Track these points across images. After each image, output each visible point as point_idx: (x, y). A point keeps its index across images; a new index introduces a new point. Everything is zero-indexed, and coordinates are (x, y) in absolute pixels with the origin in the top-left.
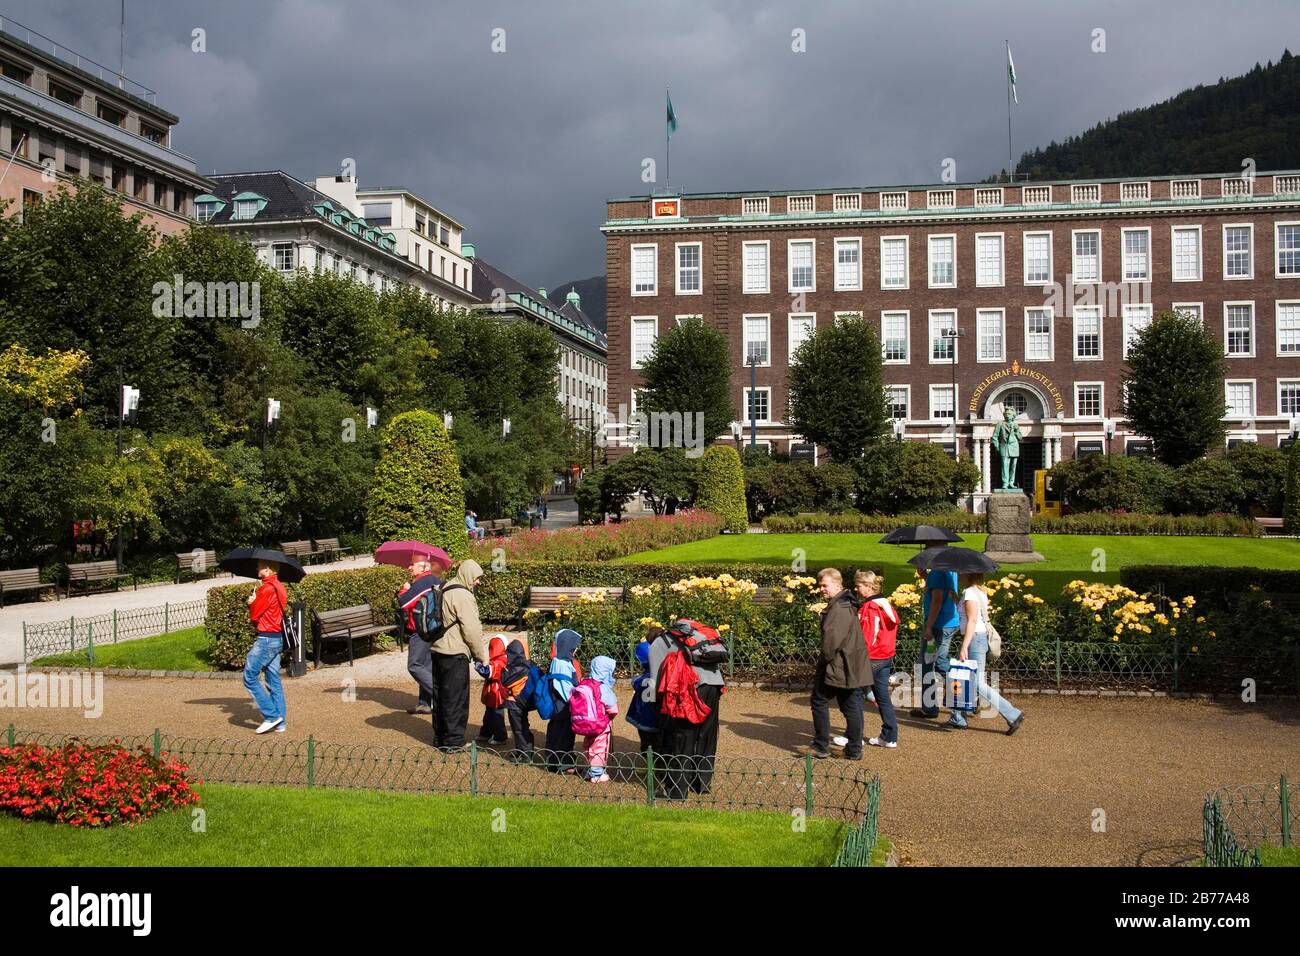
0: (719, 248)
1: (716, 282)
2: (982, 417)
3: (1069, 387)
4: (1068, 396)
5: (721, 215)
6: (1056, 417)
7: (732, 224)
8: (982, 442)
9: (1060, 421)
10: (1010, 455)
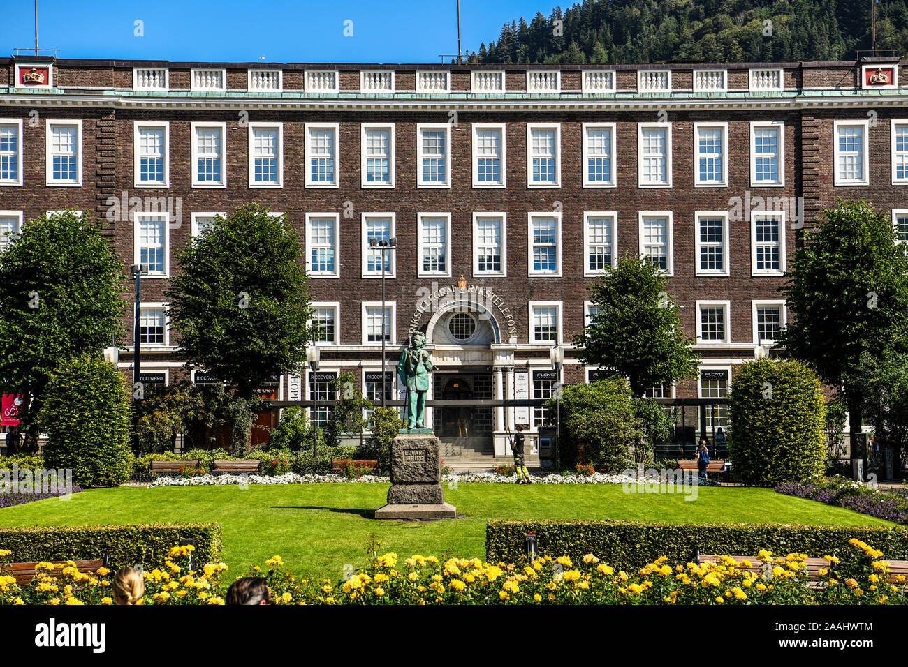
0: (103, 129)
1: (99, 171)
3: (523, 307)
4: (522, 318)
5: (107, 88)
6: (508, 342)
7: (121, 100)
9: (513, 346)
10: (418, 389)
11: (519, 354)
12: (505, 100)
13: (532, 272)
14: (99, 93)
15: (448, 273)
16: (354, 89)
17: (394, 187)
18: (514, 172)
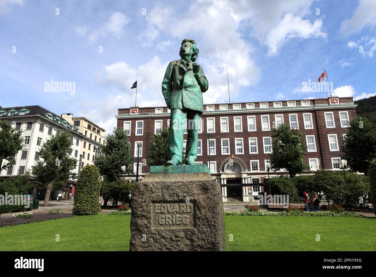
0: (148, 122)
1: (147, 132)
2: (224, 171)
3: (248, 162)
4: (249, 165)
5: (149, 113)
6: (245, 171)
7: (152, 115)
8: (224, 179)
9: (247, 172)
10: (186, 106)
11: (248, 174)
12: (241, 110)
13: (250, 153)
14: (147, 114)
15: (229, 154)
17: (215, 133)
18: (244, 128)
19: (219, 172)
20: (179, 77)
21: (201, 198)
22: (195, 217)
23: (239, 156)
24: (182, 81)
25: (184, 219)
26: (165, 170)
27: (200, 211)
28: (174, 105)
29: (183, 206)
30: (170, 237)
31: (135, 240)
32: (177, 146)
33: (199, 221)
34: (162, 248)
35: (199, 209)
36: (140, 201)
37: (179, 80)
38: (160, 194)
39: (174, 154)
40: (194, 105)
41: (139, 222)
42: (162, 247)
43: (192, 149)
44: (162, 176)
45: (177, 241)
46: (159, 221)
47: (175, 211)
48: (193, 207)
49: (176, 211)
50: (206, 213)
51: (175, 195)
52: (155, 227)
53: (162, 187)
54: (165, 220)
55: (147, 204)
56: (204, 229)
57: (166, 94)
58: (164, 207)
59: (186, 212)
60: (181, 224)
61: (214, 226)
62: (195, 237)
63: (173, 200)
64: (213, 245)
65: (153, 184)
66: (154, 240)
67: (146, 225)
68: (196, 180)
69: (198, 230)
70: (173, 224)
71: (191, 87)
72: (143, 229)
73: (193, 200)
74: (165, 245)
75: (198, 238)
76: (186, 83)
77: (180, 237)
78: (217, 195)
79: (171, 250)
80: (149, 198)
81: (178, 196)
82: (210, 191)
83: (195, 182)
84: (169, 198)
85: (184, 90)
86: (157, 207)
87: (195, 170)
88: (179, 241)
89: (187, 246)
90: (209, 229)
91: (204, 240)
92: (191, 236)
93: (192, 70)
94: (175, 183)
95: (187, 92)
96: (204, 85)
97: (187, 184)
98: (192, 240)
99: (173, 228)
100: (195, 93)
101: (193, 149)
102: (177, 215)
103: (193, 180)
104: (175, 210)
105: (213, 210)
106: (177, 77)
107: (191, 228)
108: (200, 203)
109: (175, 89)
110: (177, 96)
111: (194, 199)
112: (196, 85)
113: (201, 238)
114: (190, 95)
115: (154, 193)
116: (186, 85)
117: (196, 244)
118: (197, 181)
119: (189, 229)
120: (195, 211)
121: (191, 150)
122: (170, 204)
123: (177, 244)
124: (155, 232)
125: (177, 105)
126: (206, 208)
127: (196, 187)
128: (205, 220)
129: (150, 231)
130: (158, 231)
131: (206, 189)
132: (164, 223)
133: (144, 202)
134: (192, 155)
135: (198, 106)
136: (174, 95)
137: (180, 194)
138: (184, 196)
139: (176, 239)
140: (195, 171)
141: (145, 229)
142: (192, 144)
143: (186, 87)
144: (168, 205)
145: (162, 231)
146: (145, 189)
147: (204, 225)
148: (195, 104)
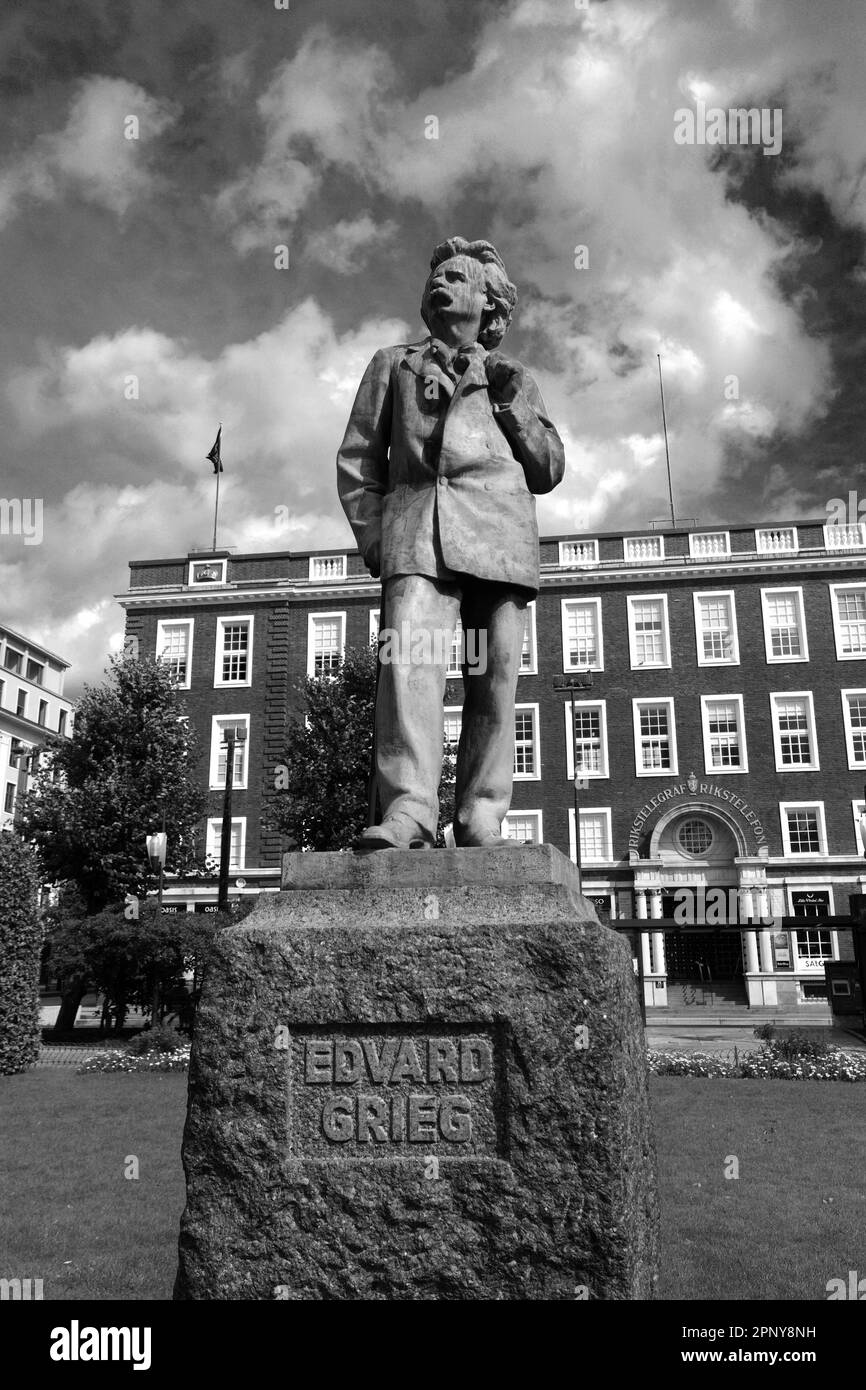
0: (276, 623)
1: (270, 669)
2: (648, 856)
3: (772, 811)
4: (772, 824)
5: (281, 580)
6: (756, 855)
7: (295, 591)
8: (649, 893)
9: (764, 861)
10: (454, 562)
11: (772, 870)
12: (731, 562)
13: (781, 766)
14: (272, 585)
15: (674, 770)
16: (552, 562)
17: (602, 670)
18: (748, 645)
19: (627, 858)
20: (419, 424)
21: (529, 1009)
22: (503, 1105)
23: (724, 780)
24: (434, 444)
25: (448, 1115)
26: (355, 870)
27: (526, 1073)
28: (395, 558)
29: (442, 1052)
30: (378, 1208)
31: (205, 1219)
32: (411, 754)
33: (525, 1124)
34: (338, 1261)
35: (522, 1065)
36: (230, 1026)
37: (420, 438)
38: (331, 988)
39: (400, 792)
40: (492, 558)
41: (227, 1127)
42: (341, 1256)
43: (485, 767)
44: (342, 899)
45: (415, 1226)
46: (326, 1123)
47: (404, 1076)
48: (495, 1053)
49: (410, 1076)
50: (556, 1085)
51: (404, 995)
52: (307, 1153)
53: (339, 957)
54: (357, 1118)
55: (265, 1041)
56: (550, 1167)
57: (356, 505)
58: (349, 1054)
59: (456, 1078)
60: (436, 1137)
61: (599, 1151)
62: (505, 1208)
63: (394, 1018)
64: (596, 1250)
65: (295, 939)
66: (298, 1219)
67: (262, 1144)
68: (506, 921)
69: (520, 1170)
70: (395, 1137)
71: (480, 473)
72: (247, 1163)
73: (491, 1019)
74: (354, 1249)
75: (521, 1214)
76: (455, 454)
77: (429, 1206)
78: (611, 996)
79: (386, 1271)
80: (276, 1011)
81: (419, 1001)
82: (575, 976)
83: (499, 931)
84: (375, 1011)
85: (443, 486)
86: (317, 1053)
87: (502, 874)
88: (424, 1225)
89: (465, 1251)
90: (572, 1169)
91: (548, 1220)
92: (486, 1199)
93: (484, 391)
94: (404, 934)
95: (461, 496)
96: (541, 461)
97: (464, 939)
98: (489, 1223)
99: (397, 1159)
100: (500, 500)
101: (492, 766)
102: (414, 1096)
103: (494, 922)
104: (404, 1069)
105: (592, 1069)
106: (410, 425)
107: (482, 1157)
108: (528, 1036)
109: (401, 482)
110: (410, 512)
111: (496, 1016)
112: (504, 460)
113: (533, 1210)
114: (474, 509)
115: (302, 985)
116: (457, 464)
117: (512, 1240)
118: (512, 927)
119: (472, 1166)
120: (501, 1077)
121: (483, 773)
122: (379, 1039)
123: (416, 1241)
124: (306, 1181)
125: (413, 558)
126: (556, 1063)
127: (509, 956)
128: (554, 1123)
129: (281, 1175)
130: (318, 1174)
131: (556, 967)
132: (351, 1134)
133: (254, 1030)
134: (488, 794)
135: (515, 559)
136: (394, 510)
137: (431, 992)
138: (449, 998)
139: (412, 1215)
140: (501, 877)
141: (256, 1166)
142: (486, 744)
143: (453, 474)
144: (372, 1044)
145: (342, 1176)
146: (256, 965)
147: (547, 1144)
148: (500, 553)
